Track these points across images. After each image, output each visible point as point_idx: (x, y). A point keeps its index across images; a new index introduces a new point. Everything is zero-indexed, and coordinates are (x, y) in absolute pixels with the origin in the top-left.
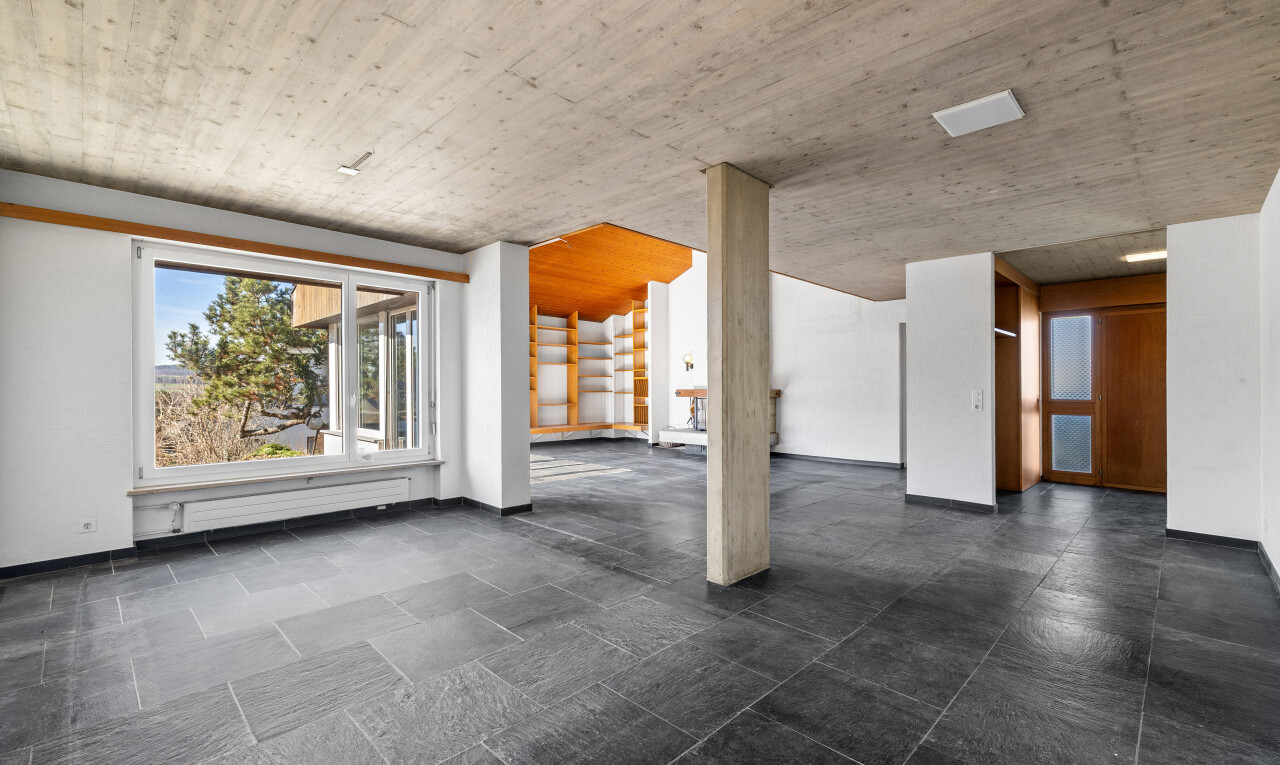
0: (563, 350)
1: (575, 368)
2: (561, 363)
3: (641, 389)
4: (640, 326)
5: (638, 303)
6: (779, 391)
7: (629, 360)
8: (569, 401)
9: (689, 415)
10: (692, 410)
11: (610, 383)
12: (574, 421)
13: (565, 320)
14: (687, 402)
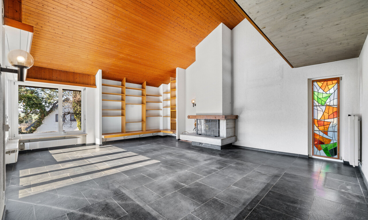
0: (140, 98)
1: (145, 106)
2: (139, 104)
3: (173, 115)
4: (173, 88)
5: (172, 78)
6: (237, 116)
7: (169, 103)
8: (142, 121)
9: (194, 127)
10: (195, 125)
11: (161, 112)
12: (144, 130)
13: (141, 85)
14: (193, 121)
